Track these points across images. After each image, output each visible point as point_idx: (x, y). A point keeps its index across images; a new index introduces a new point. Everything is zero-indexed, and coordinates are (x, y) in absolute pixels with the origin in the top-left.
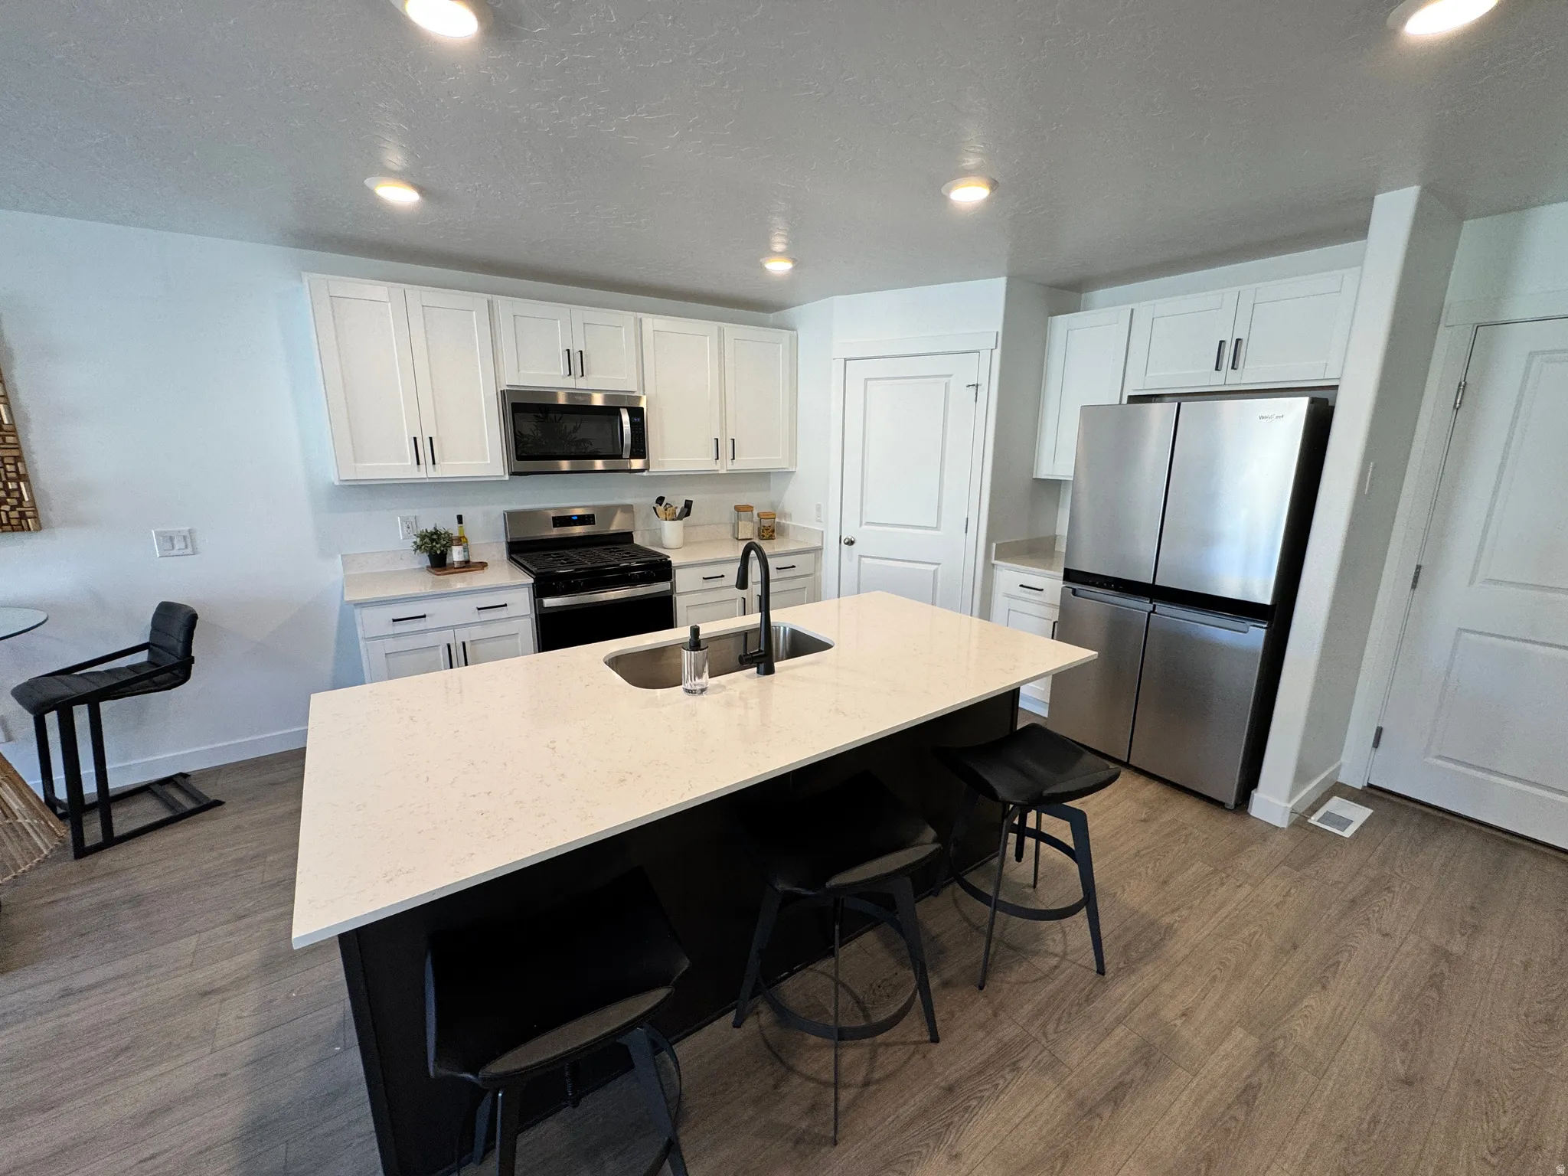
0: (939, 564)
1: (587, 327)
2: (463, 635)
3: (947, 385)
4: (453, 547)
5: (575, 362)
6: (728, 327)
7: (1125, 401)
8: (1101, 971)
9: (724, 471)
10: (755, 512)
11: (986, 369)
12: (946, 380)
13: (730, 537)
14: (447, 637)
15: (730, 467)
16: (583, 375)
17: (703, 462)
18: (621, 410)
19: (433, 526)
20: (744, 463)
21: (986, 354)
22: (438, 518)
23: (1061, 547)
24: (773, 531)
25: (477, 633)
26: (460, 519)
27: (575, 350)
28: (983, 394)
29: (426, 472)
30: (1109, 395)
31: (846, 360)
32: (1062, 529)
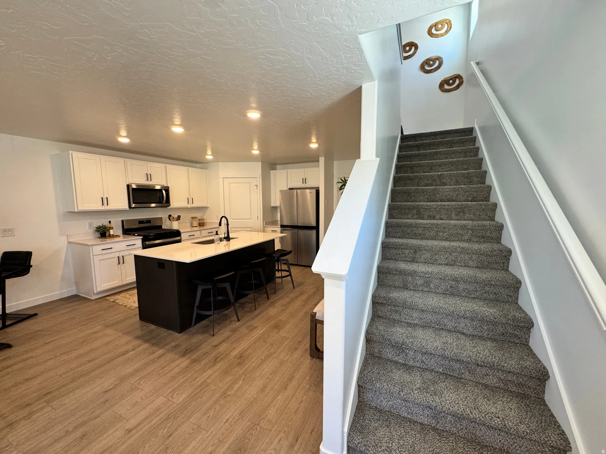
0: (252, 228)
1: (152, 167)
2: (122, 254)
3: (250, 185)
4: (110, 230)
5: (149, 177)
6: (190, 169)
7: (288, 189)
8: (294, 288)
9: (190, 207)
10: (198, 218)
11: (259, 182)
12: (249, 184)
13: (190, 226)
14: (118, 254)
15: (192, 206)
16: (151, 180)
17: (184, 204)
18: (163, 190)
19: (102, 224)
20: (196, 205)
21: (258, 178)
22: (103, 222)
23: (279, 223)
24: (204, 224)
25: (127, 253)
26: (110, 222)
27: (148, 173)
28: (258, 188)
29: (105, 208)
30: (285, 188)
31: (223, 178)
32: (279, 218)
